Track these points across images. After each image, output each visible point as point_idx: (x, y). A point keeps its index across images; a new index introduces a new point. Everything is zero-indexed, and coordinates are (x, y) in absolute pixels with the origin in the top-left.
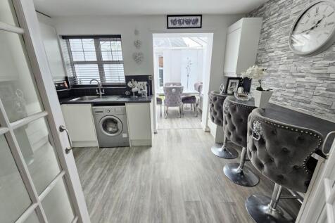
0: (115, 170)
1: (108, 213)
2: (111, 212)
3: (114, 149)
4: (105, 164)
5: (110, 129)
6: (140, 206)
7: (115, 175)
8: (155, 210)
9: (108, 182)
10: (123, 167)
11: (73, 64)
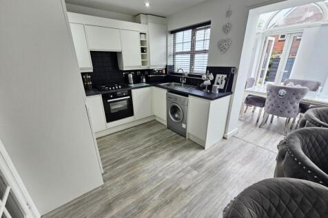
0: (157, 150)
1: (124, 174)
2: (126, 175)
3: (174, 133)
4: (157, 141)
5: (176, 116)
6: (141, 187)
7: (154, 153)
8: (144, 200)
9: (145, 155)
10: (164, 151)
11: (175, 54)
